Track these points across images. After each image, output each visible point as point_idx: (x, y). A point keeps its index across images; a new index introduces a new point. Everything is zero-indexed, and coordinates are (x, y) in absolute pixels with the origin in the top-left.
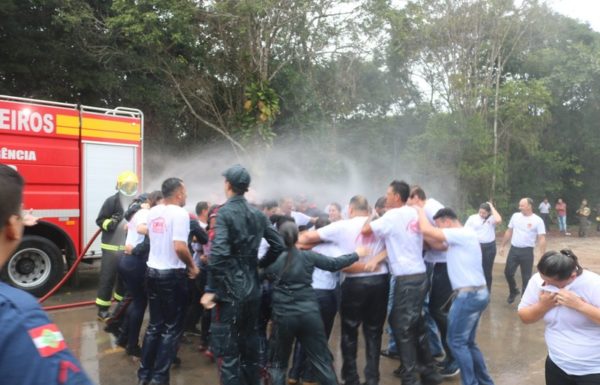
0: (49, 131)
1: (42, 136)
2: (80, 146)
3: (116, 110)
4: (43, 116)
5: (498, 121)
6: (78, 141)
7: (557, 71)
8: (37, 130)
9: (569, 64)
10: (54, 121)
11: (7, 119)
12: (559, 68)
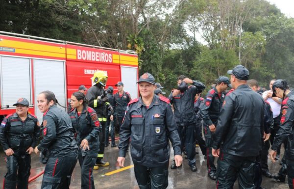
0: (110, 61)
1: (108, 64)
2: (120, 68)
3: (127, 51)
4: (108, 54)
5: (241, 53)
6: (119, 66)
7: (266, 28)
8: (107, 61)
9: (272, 25)
10: (112, 57)
11: (98, 56)
12: (267, 26)
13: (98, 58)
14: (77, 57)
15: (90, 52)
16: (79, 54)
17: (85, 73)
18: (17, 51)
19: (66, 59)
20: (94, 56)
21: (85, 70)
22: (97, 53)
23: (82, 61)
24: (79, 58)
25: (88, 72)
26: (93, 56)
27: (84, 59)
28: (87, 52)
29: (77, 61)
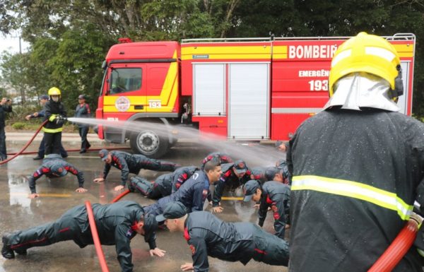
3: (394, 36)
11: (324, 51)
13: (325, 54)
14: (288, 56)
15: (310, 47)
16: (291, 52)
17: (300, 75)
18: (211, 57)
19: (272, 60)
20: (317, 52)
21: (300, 72)
22: (323, 47)
23: (296, 61)
24: (292, 57)
25: (304, 74)
26: (315, 52)
27: (300, 57)
28: (306, 47)
29: (288, 61)
